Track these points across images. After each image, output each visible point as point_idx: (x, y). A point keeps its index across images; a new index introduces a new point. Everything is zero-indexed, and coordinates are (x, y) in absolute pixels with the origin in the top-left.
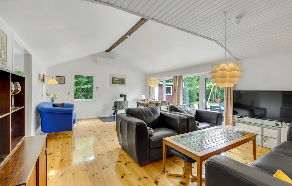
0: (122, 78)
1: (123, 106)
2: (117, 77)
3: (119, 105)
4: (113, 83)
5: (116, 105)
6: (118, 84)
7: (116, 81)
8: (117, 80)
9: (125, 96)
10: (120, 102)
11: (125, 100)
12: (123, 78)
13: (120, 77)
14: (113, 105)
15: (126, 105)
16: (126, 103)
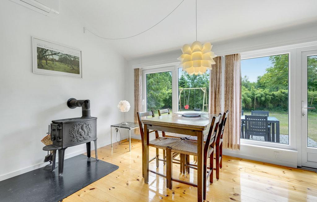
0: (73, 55)
1: (83, 133)
2: (58, 51)
3: (70, 133)
4: (40, 66)
5: (57, 133)
6: (58, 69)
7: (53, 60)
8: (56, 58)
9: (85, 104)
10: (71, 123)
11: (85, 114)
12: (75, 57)
13: (65, 51)
14: (45, 131)
15: (92, 129)
16: (91, 123)
